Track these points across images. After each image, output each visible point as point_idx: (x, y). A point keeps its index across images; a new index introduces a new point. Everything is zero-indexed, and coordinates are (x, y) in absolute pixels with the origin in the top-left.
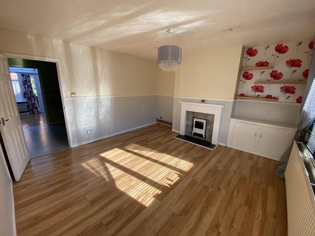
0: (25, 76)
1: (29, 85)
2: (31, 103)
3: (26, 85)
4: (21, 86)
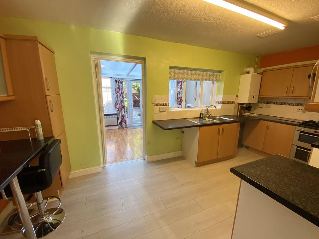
2: (121, 115)
3: (118, 94)
4: (113, 94)
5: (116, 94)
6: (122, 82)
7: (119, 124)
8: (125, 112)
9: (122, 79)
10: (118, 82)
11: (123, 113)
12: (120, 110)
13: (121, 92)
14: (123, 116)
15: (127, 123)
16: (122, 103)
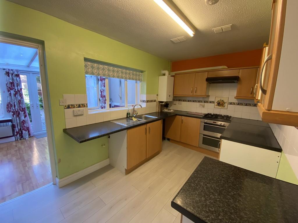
1: (16, 90)
3: (11, 91)
4: (2, 92)
5: (9, 91)
6: (18, 76)
7: (16, 134)
8: (25, 116)
9: (17, 71)
10: (10, 75)
11: (23, 118)
12: (17, 114)
13: (16, 88)
14: (24, 122)
15: (32, 131)
16: (19, 104)
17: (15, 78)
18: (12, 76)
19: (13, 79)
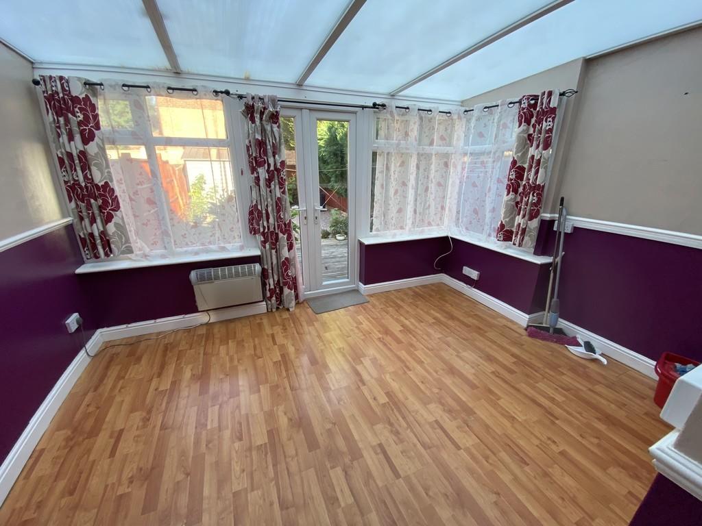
0: (262, 113)
1: (272, 168)
2: (275, 262)
3: (261, 170)
4: (238, 173)
6: (274, 118)
8: (290, 247)
10: (257, 116)
11: (285, 252)
12: (271, 239)
14: (287, 264)
15: (301, 287)
17: (268, 128)
18: (261, 119)
19: (263, 131)
